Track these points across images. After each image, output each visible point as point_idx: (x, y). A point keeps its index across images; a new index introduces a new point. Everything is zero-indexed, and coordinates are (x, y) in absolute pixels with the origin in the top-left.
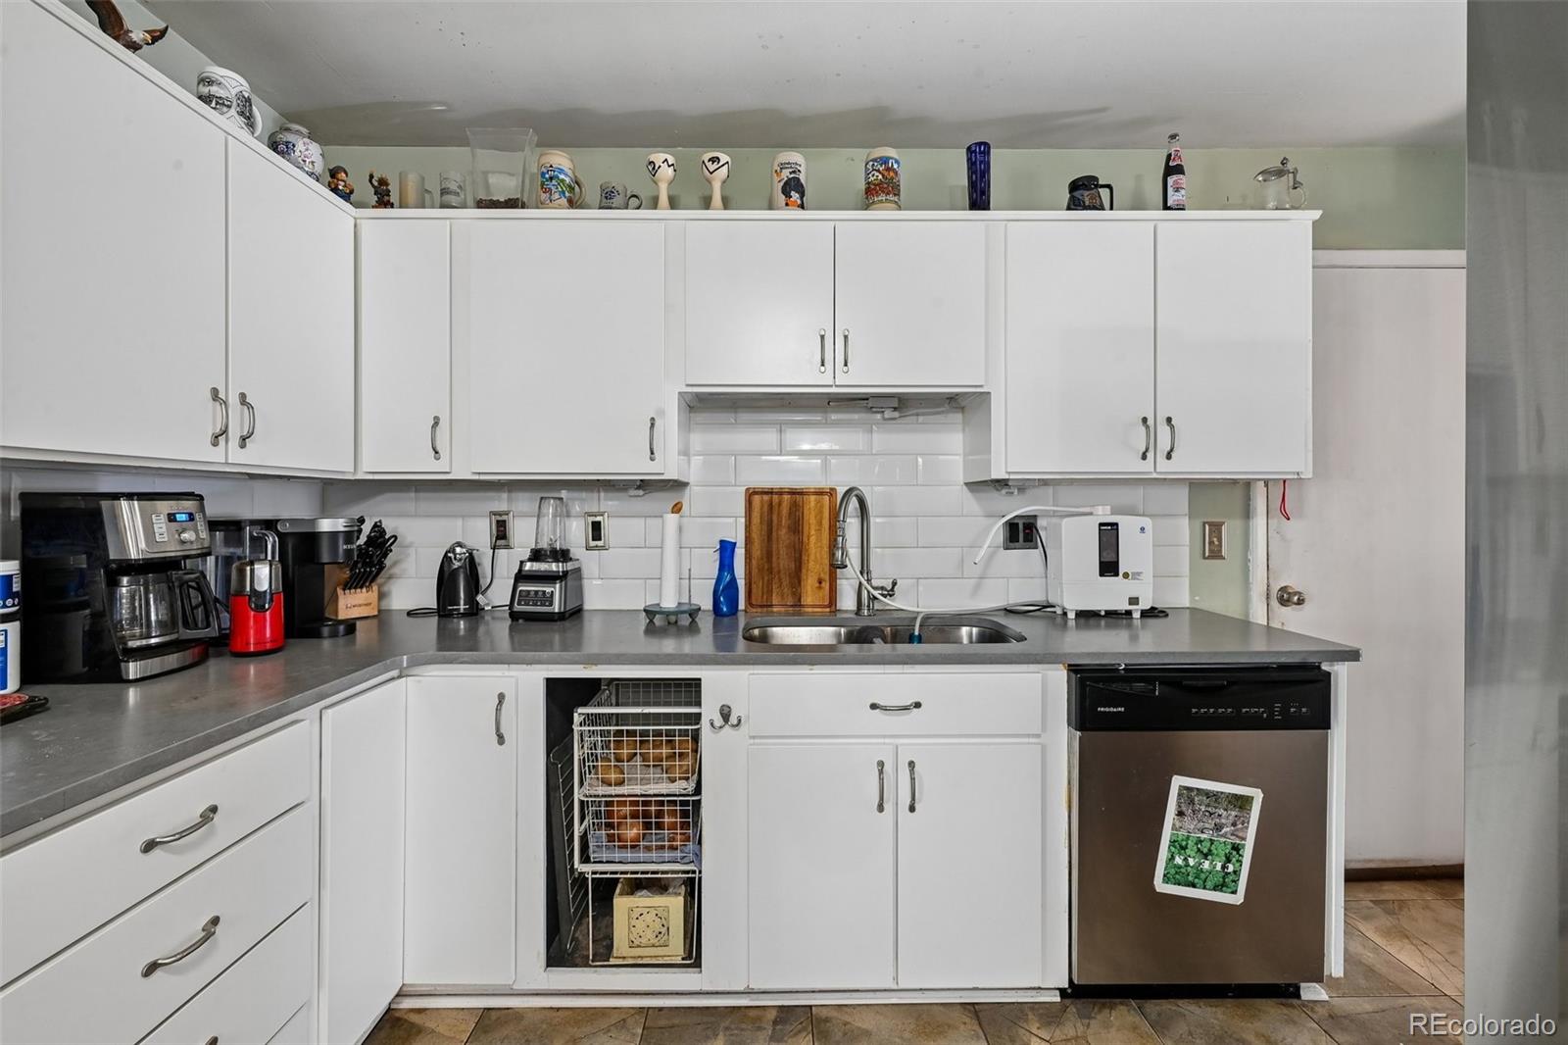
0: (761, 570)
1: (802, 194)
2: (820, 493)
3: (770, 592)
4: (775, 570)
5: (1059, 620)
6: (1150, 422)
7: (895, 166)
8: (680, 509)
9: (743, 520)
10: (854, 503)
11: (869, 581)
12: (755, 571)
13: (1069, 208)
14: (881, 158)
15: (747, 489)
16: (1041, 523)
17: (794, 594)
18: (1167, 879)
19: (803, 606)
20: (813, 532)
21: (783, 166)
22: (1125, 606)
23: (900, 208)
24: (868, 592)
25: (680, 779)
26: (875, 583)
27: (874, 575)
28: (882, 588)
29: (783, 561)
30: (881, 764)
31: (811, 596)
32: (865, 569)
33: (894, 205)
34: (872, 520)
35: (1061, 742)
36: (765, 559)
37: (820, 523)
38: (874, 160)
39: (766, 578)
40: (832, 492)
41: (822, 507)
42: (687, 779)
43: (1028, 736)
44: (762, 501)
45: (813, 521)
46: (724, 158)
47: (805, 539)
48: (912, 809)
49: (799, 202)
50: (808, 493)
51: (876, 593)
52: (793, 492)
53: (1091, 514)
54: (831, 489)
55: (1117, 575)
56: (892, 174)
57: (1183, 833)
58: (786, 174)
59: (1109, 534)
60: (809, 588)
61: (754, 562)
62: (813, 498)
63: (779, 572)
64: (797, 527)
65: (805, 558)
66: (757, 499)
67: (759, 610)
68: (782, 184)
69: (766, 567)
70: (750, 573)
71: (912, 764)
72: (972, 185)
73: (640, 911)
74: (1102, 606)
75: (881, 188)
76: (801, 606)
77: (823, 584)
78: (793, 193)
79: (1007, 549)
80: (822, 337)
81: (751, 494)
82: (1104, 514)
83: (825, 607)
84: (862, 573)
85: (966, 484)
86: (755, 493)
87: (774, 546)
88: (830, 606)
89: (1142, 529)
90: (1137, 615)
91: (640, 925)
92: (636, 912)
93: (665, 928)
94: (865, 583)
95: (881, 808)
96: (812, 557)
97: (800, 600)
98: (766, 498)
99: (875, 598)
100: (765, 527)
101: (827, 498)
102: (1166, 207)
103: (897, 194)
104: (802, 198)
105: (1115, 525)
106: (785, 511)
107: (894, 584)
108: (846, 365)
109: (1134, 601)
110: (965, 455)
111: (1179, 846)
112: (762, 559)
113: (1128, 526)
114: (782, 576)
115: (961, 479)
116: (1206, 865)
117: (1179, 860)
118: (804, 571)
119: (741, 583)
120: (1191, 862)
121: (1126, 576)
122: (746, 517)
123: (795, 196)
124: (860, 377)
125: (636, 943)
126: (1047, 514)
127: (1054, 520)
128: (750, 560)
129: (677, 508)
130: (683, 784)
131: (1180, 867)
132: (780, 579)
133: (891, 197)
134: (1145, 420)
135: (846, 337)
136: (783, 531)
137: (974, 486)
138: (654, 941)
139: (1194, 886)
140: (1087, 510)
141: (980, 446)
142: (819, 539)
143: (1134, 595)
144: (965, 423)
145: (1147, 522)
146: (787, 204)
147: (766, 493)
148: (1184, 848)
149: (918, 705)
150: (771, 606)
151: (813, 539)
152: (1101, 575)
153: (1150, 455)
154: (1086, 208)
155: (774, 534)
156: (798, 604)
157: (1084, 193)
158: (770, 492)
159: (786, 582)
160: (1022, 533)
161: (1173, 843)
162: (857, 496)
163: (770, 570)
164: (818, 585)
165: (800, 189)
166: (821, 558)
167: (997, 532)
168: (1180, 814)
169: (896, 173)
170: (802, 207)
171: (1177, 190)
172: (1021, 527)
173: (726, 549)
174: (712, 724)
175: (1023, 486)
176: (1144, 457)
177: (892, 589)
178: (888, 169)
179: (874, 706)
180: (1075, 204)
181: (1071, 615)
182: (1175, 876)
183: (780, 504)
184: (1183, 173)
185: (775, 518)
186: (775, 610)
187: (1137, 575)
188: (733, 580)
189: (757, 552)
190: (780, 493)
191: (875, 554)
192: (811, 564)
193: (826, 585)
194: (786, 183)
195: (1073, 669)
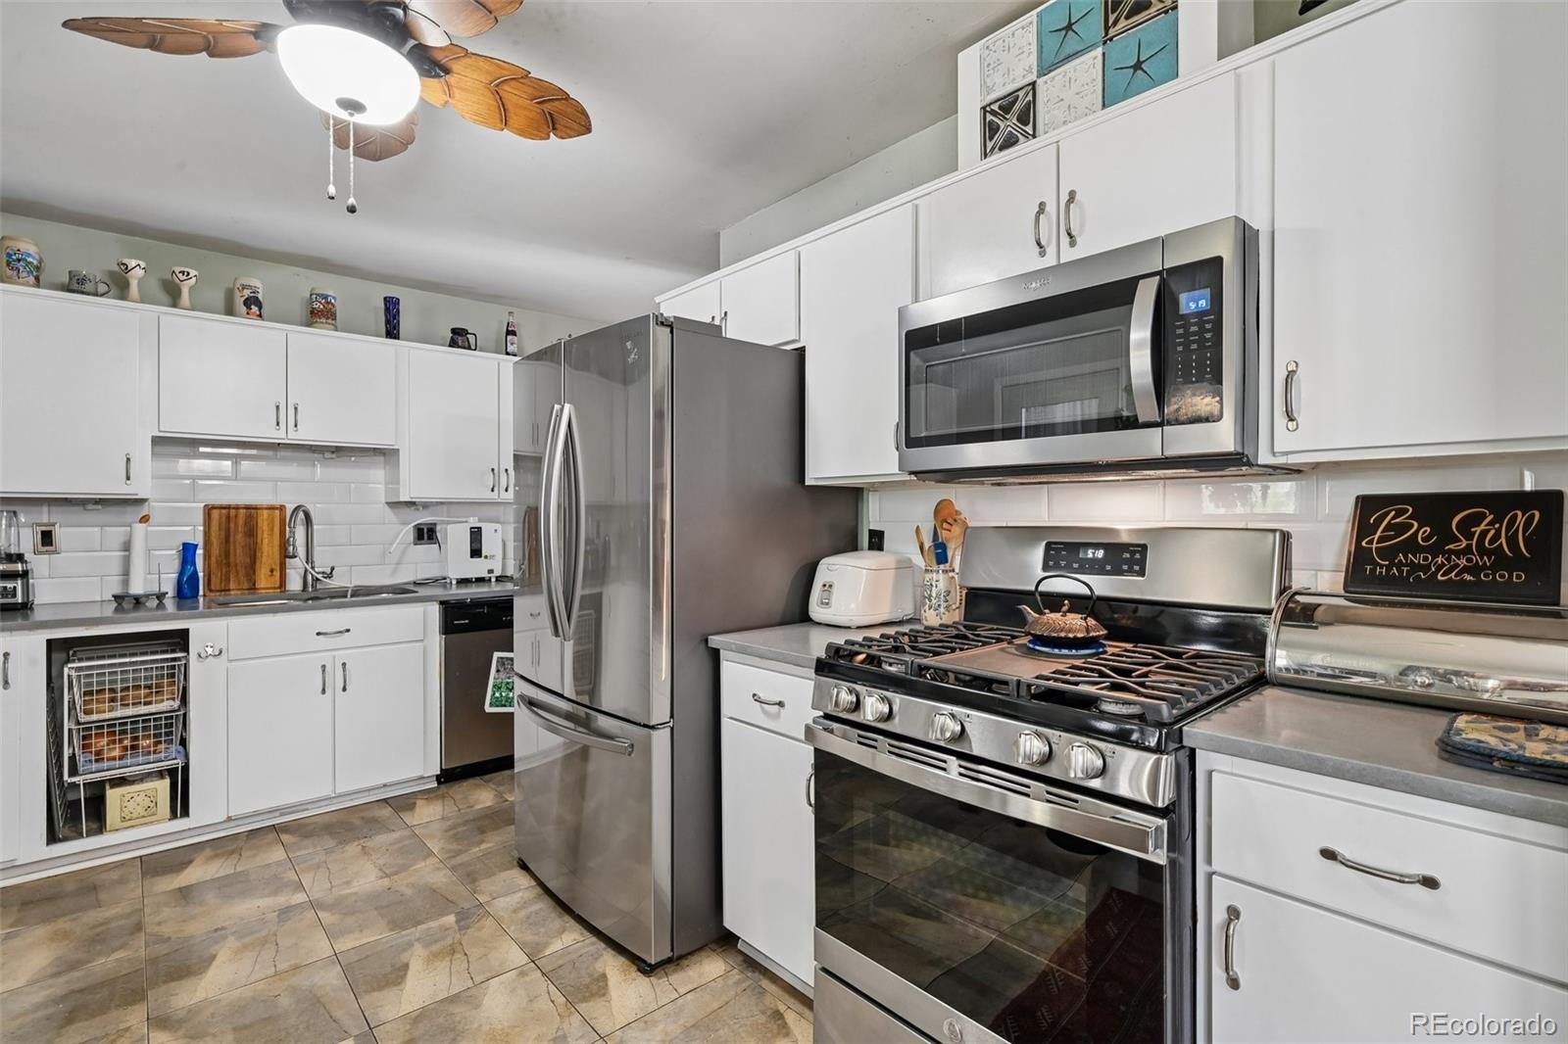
0: (219, 564)
1: (260, 308)
2: (272, 508)
3: (228, 580)
4: (232, 564)
5: (448, 586)
6: (496, 471)
7: (333, 301)
8: (148, 520)
9: (201, 528)
10: (301, 515)
11: (313, 568)
12: (213, 565)
13: (450, 346)
14: (322, 295)
15: (205, 506)
16: (438, 528)
17: (249, 581)
18: (491, 705)
19: (258, 589)
20: (265, 536)
21: (244, 287)
22: (485, 575)
23: (336, 330)
24: (312, 575)
25: (167, 699)
26: (316, 570)
27: (316, 564)
28: (323, 573)
29: (239, 556)
30: (324, 666)
31: (264, 580)
32: (309, 558)
33: (333, 327)
34: (315, 527)
35: (436, 642)
36: (223, 557)
37: (272, 529)
38: (318, 295)
39: (224, 570)
40: (282, 508)
41: (273, 518)
42: (173, 699)
43: (417, 641)
44: (220, 515)
45: (265, 528)
46: (193, 273)
47: (259, 541)
48: (344, 689)
49: (258, 313)
50: (260, 509)
51: (319, 576)
52: (248, 508)
53: (466, 522)
54: (281, 506)
55: (481, 557)
56: (330, 306)
57: (500, 680)
58: (247, 293)
59: (476, 534)
60: (262, 576)
61: (213, 559)
62: (265, 512)
63: (236, 565)
64: (251, 531)
65: (258, 555)
66: (215, 513)
67: (218, 594)
68: (243, 299)
69: (224, 561)
70: (209, 566)
71: (344, 664)
72: (388, 322)
73: (130, 796)
74: (473, 575)
75: (320, 313)
76: (255, 589)
77: (275, 573)
78: (253, 307)
79: (415, 544)
80: (278, 407)
81: (209, 510)
82: (474, 522)
83: (275, 588)
84: (307, 562)
85: (389, 504)
86: (214, 507)
87: (232, 548)
88: (280, 587)
89: (496, 531)
90: (493, 580)
91: (131, 805)
92: (128, 797)
93: (154, 803)
94: (309, 568)
95: (324, 691)
96: (265, 554)
97: (254, 584)
98: (224, 511)
99: (318, 579)
100: (223, 533)
101: (277, 512)
102: (507, 354)
103: (335, 319)
104: (260, 310)
105: (480, 528)
106: (241, 522)
107: (333, 569)
108: (296, 426)
109: (491, 571)
110: (386, 484)
111: (497, 687)
112: (220, 556)
113: (487, 530)
114: (239, 568)
115: (383, 500)
116: (511, 695)
117: (497, 695)
118: (258, 564)
119: (201, 575)
120: (504, 694)
121: (486, 557)
122: (204, 525)
123: (255, 309)
124: (305, 435)
125: (127, 818)
126: (443, 522)
127: (445, 526)
128: (210, 557)
129: (145, 519)
130: (171, 703)
131: (497, 698)
132: (237, 572)
133: (330, 321)
134: (493, 470)
135: (296, 409)
136: (239, 537)
137: (394, 505)
138: (145, 813)
139: (505, 706)
140: (464, 520)
141: (394, 481)
142: (271, 542)
143: (491, 568)
144: (386, 463)
145: (498, 526)
146: (248, 314)
147: (225, 508)
148: (500, 688)
149: (348, 631)
150: (229, 590)
151: (266, 541)
152: (472, 557)
153: (496, 489)
154: (459, 347)
155: (232, 539)
156: (253, 588)
157: (459, 338)
158: (228, 507)
159: (242, 572)
160: (426, 534)
161: (494, 686)
162: (304, 511)
163: (228, 565)
164: (269, 573)
165: (259, 305)
166: (273, 553)
167: (408, 533)
168: (498, 671)
169: (333, 305)
170: (260, 316)
171: (512, 344)
172: (425, 531)
173: (188, 550)
174: (200, 656)
175: (426, 506)
176: (493, 490)
177: (331, 573)
178: (327, 303)
179: (318, 634)
180: (453, 344)
181: (454, 582)
182: (495, 703)
183: (236, 516)
184: (515, 335)
185: (232, 525)
186: (232, 593)
187: (492, 557)
188: (195, 572)
189: (215, 551)
190: (237, 508)
191: (317, 551)
192: (264, 559)
193: (277, 574)
194: (247, 299)
195: (442, 603)
